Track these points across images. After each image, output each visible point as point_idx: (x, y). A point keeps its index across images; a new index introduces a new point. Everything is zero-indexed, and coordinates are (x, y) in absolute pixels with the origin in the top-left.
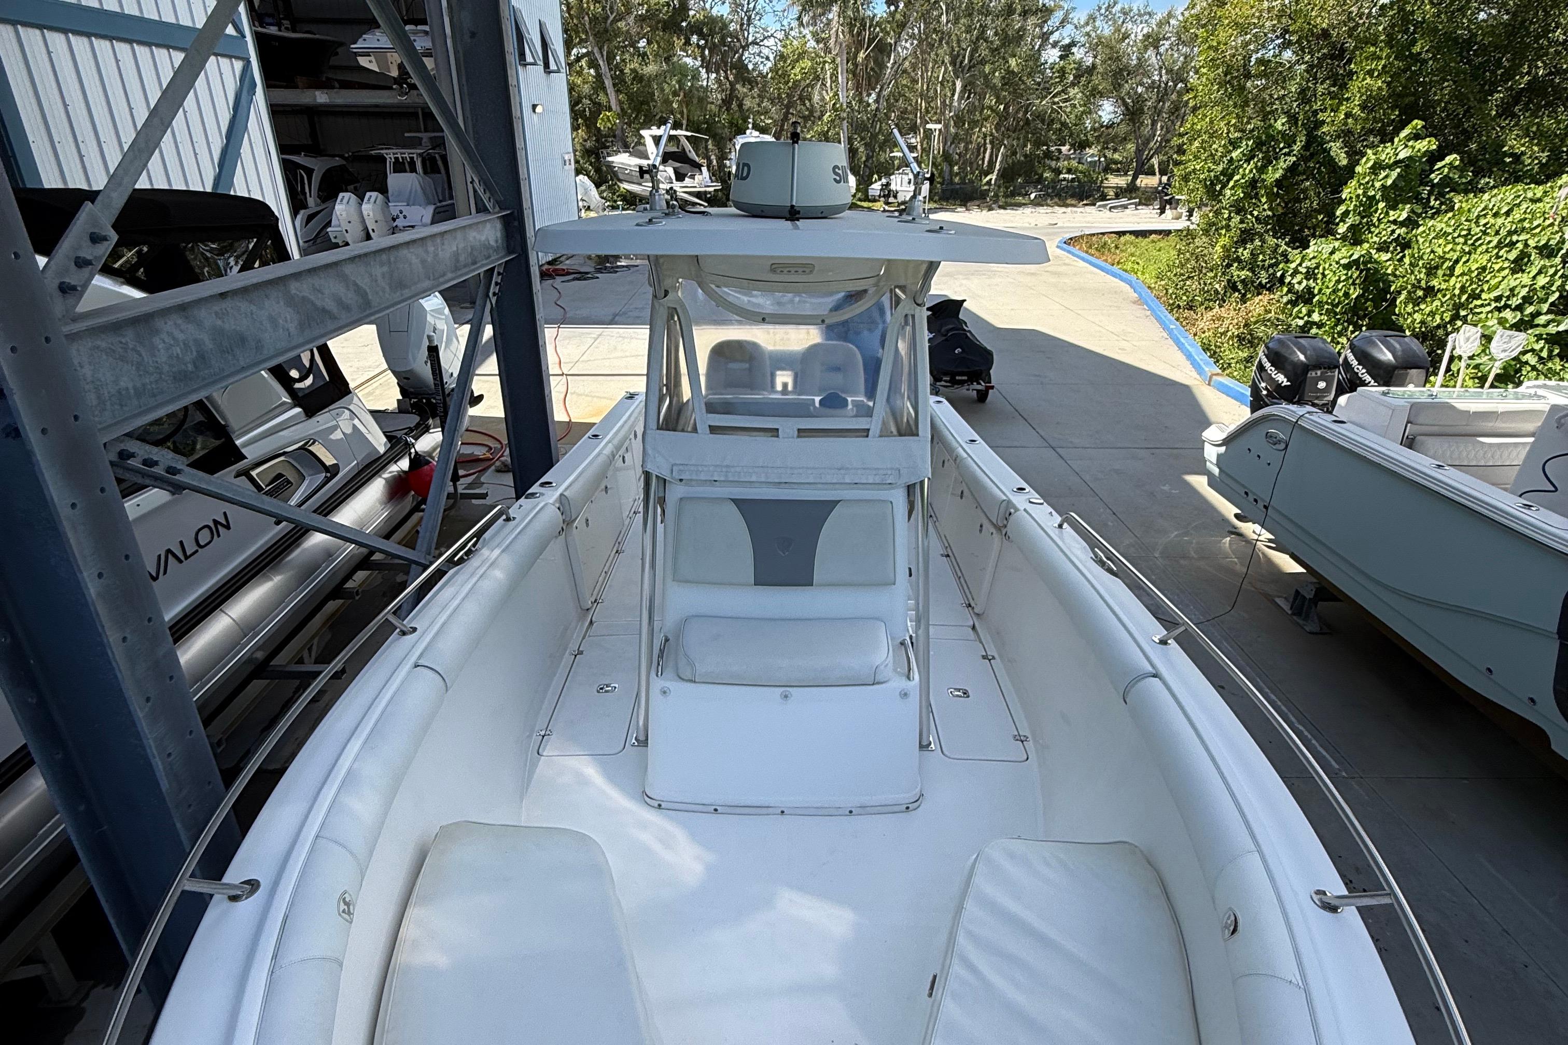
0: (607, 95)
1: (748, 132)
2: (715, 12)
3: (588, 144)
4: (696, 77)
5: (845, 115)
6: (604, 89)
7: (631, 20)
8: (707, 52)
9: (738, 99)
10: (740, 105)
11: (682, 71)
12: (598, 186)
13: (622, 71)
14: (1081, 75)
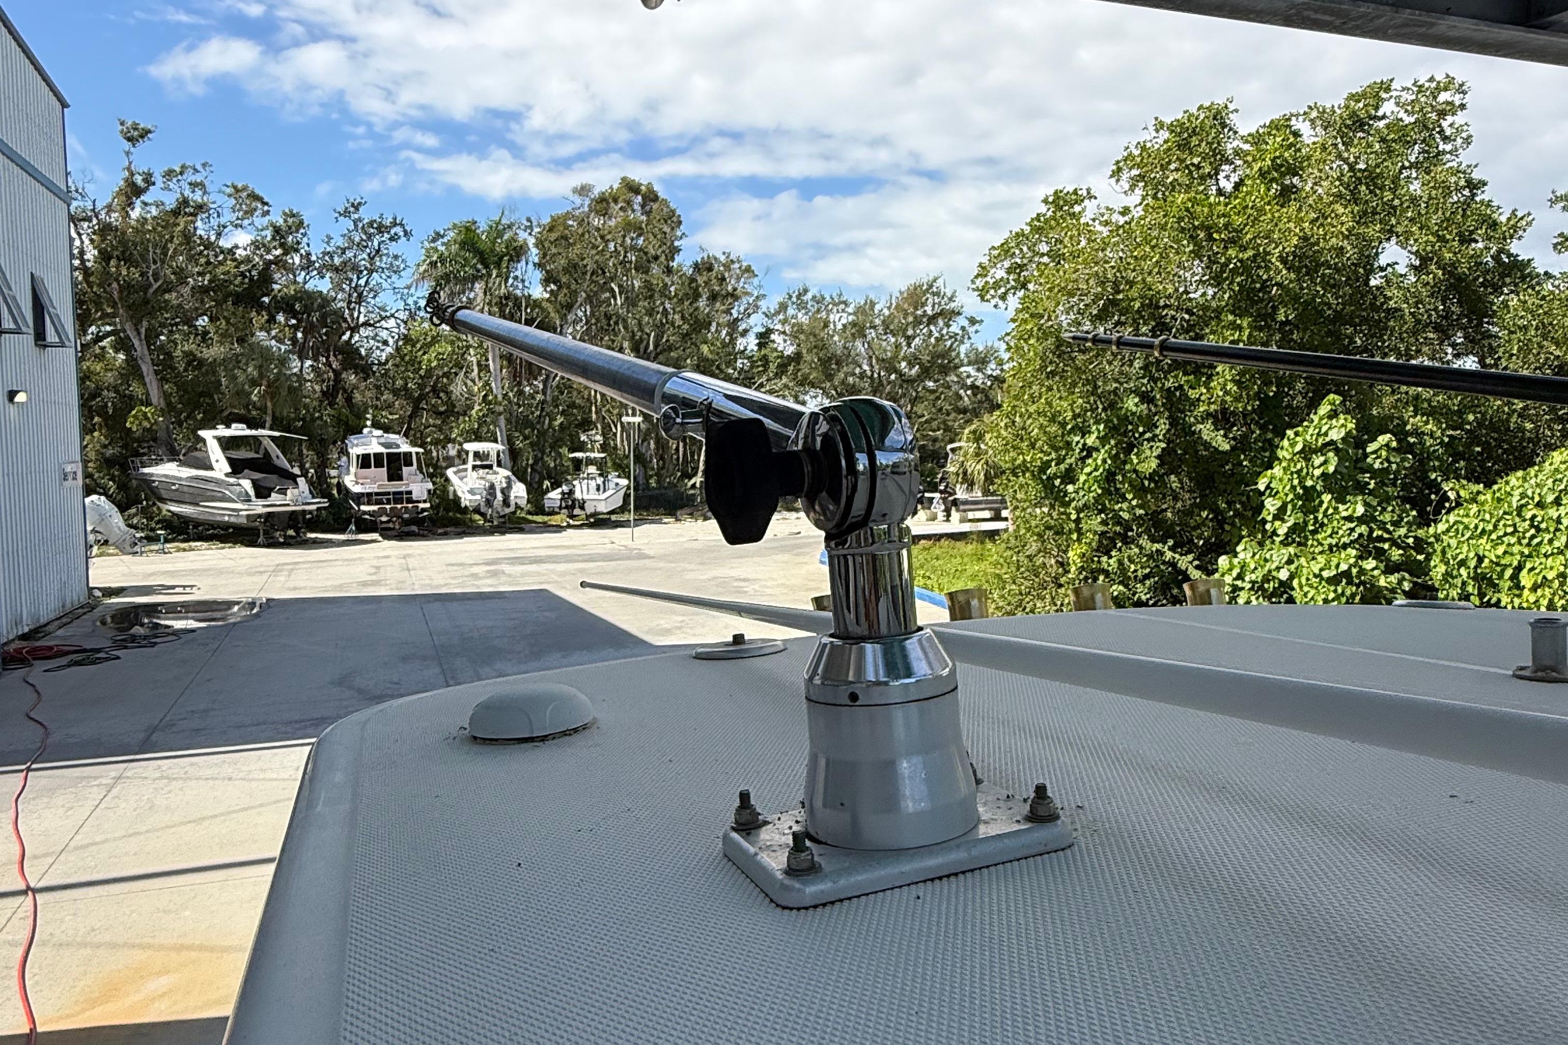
0: (145, 384)
1: (365, 431)
2: (310, 286)
3: (109, 452)
4: (283, 362)
5: (501, 409)
6: (141, 378)
7: (186, 290)
8: (300, 335)
9: (345, 391)
10: (349, 399)
11: (265, 355)
12: (122, 508)
13: (169, 355)
14: (786, 364)
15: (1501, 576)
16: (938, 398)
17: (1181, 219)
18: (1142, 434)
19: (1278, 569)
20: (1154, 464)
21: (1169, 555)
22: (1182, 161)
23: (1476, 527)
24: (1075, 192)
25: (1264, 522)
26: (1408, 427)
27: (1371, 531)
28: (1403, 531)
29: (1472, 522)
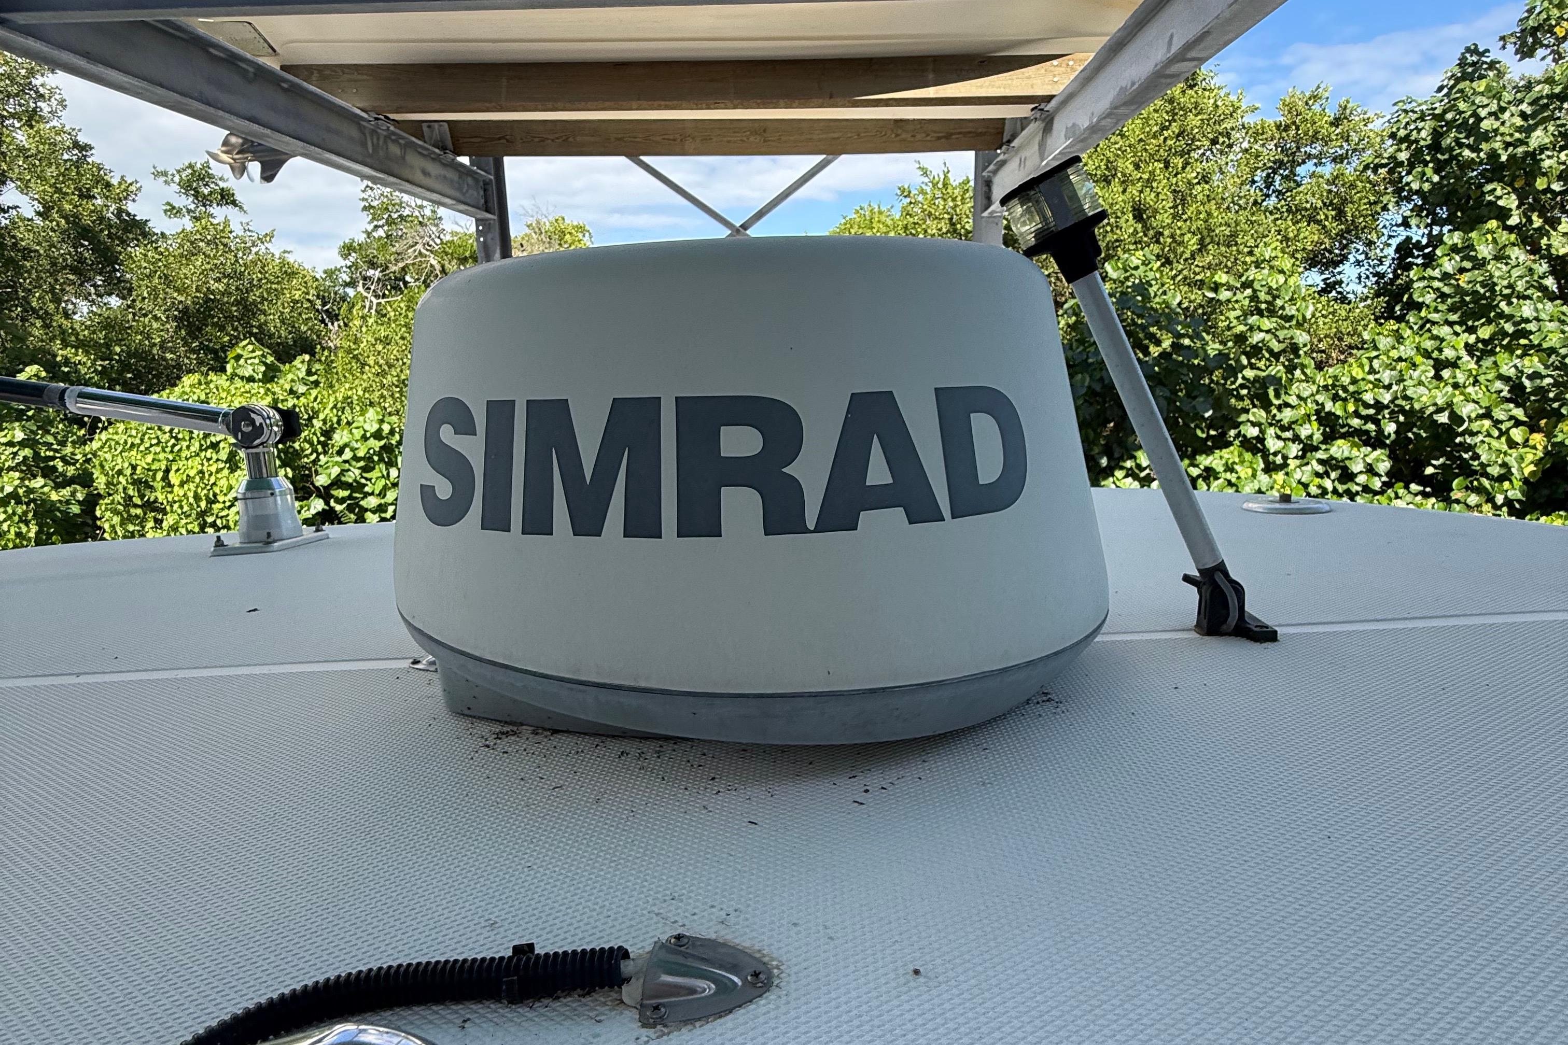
15: (154, 479)
23: (126, 442)
26: (59, 359)
27: (36, 454)
28: (68, 449)
29: (122, 438)
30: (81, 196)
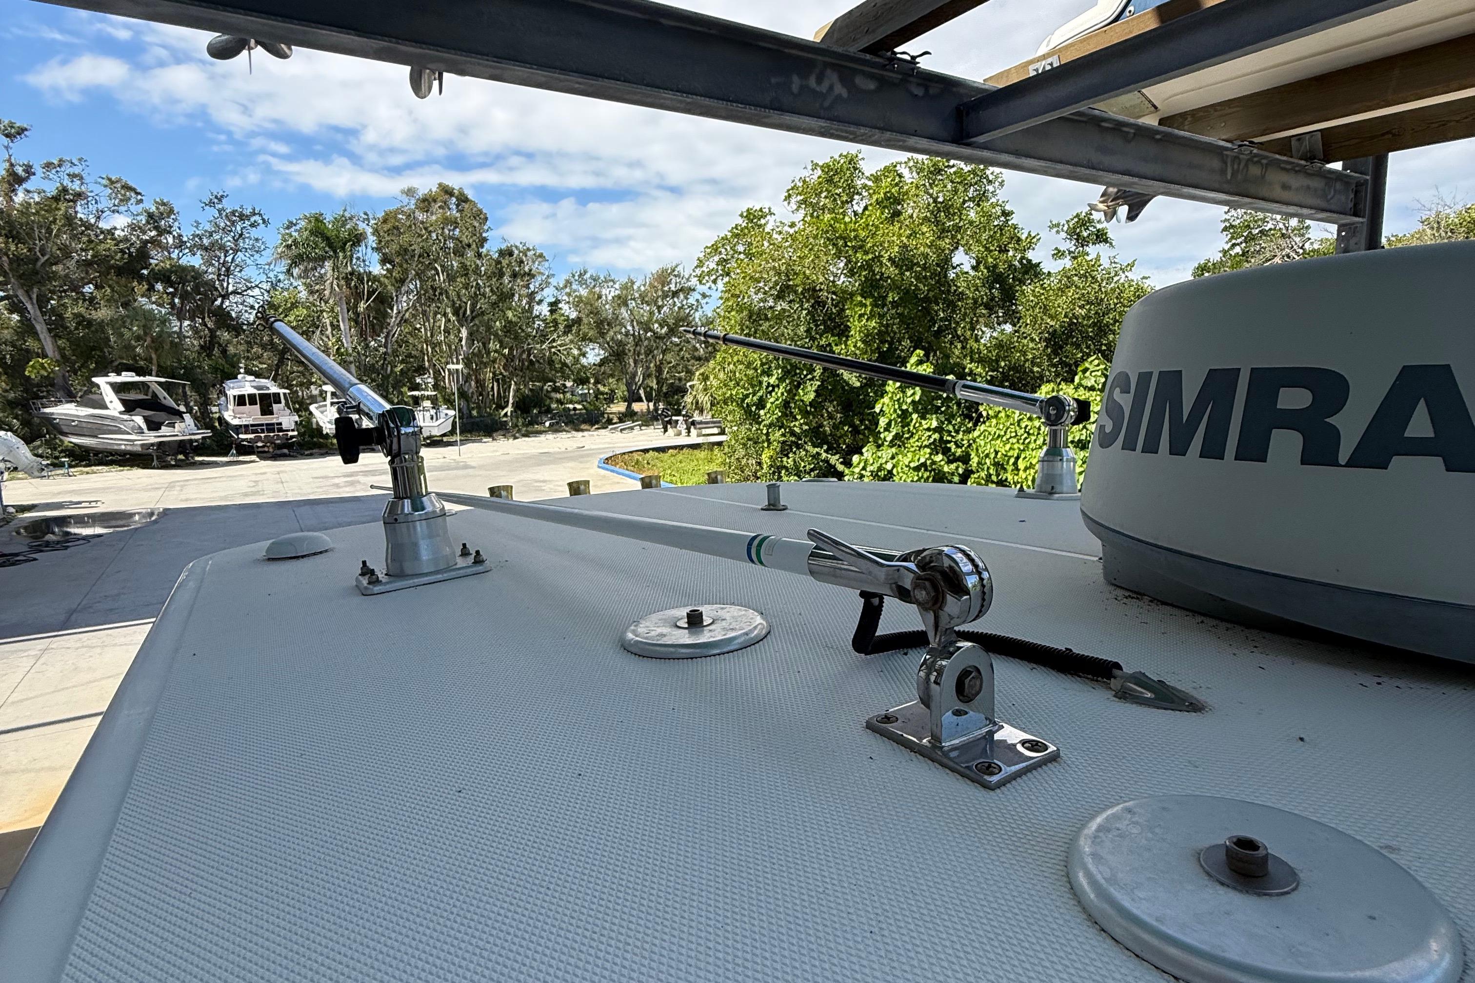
0: (39, 340)
1: (240, 376)
2: (184, 261)
3: (11, 395)
4: (164, 321)
5: (352, 359)
6: (35, 335)
7: (72, 264)
8: (177, 300)
9: (220, 345)
10: (224, 352)
11: (148, 317)
12: (28, 441)
13: (60, 316)
14: (571, 325)
15: (1008, 463)
16: (681, 350)
17: (827, 232)
18: (806, 376)
19: (886, 462)
20: (812, 396)
21: (824, 455)
22: (829, 191)
23: (995, 433)
24: (761, 210)
25: (879, 433)
26: (967, 370)
27: (941, 438)
28: (960, 436)
29: (992, 430)
30: (1000, 252)
